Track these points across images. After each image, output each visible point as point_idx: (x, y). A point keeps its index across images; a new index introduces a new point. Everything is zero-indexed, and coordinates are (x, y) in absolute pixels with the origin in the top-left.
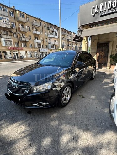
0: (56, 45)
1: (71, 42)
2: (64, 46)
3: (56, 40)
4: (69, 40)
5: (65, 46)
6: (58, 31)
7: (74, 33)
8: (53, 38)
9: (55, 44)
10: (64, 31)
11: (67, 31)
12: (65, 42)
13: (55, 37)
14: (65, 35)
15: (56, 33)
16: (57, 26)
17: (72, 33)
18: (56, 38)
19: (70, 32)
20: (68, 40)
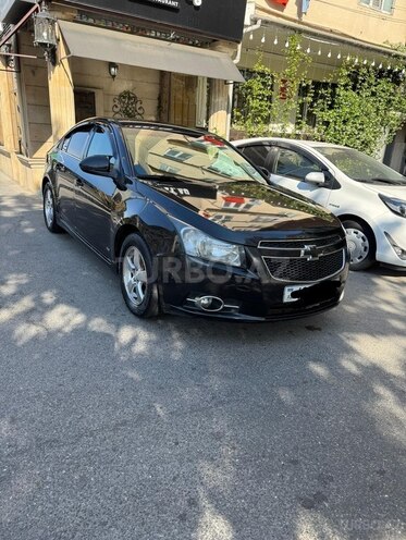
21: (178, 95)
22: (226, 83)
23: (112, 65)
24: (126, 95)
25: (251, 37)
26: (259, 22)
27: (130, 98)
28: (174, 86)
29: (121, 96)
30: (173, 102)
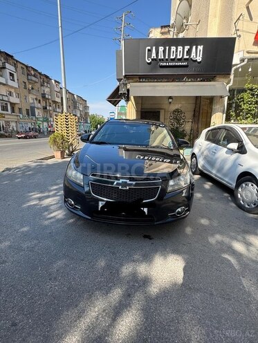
0: (15, 104)
1: (50, 101)
2: (35, 107)
3: (13, 91)
4: (47, 96)
5: (38, 108)
6: (16, 70)
7: (56, 81)
8: (4, 85)
9: (12, 101)
10: (33, 72)
11: (40, 74)
12: (36, 99)
13: (10, 83)
14: (36, 82)
15: (11, 75)
16: (12, 57)
17: (53, 81)
18: (12, 87)
19: (47, 77)
20: (44, 96)
21: (204, 108)
22: (221, 97)
23: (170, 98)
24: (177, 111)
25: (240, 70)
26: (246, 60)
27: (178, 112)
28: (202, 103)
29: (174, 111)
30: (201, 111)
